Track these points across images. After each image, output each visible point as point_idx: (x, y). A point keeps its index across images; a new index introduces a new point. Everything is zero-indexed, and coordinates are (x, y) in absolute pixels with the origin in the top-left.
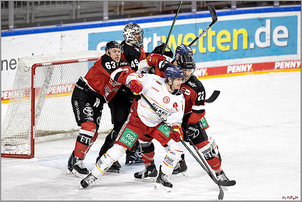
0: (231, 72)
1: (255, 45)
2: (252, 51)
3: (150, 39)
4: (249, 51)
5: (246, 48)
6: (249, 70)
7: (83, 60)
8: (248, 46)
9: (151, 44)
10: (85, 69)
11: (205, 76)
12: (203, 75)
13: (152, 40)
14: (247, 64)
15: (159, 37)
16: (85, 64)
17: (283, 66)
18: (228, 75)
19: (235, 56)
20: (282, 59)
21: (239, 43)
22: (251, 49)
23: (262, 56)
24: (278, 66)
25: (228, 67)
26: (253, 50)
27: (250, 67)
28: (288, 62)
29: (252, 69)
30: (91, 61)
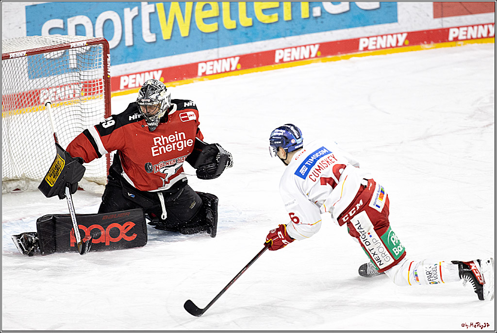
0: (281, 61)
1: (323, 11)
2: (317, 22)
3: (136, 9)
4: (312, 21)
5: (307, 16)
6: (313, 55)
7: (18, 55)
8: (311, 12)
9: (137, 20)
10: (22, 70)
11: (236, 69)
12: (233, 68)
13: (139, 11)
14: (309, 45)
15: (152, 6)
16: (21, 62)
17: (373, 45)
18: (276, 65)
19: (288, 32)
20: (371, 32)
21: (294, 8)
22: (316, 17)
23: (337, 29)
24: (365, 45)
25: (277, 52)
26: (319, 20)
27: (315, 50)
28: (382, 36)
29: (319, 53)
30: (31, 56)
